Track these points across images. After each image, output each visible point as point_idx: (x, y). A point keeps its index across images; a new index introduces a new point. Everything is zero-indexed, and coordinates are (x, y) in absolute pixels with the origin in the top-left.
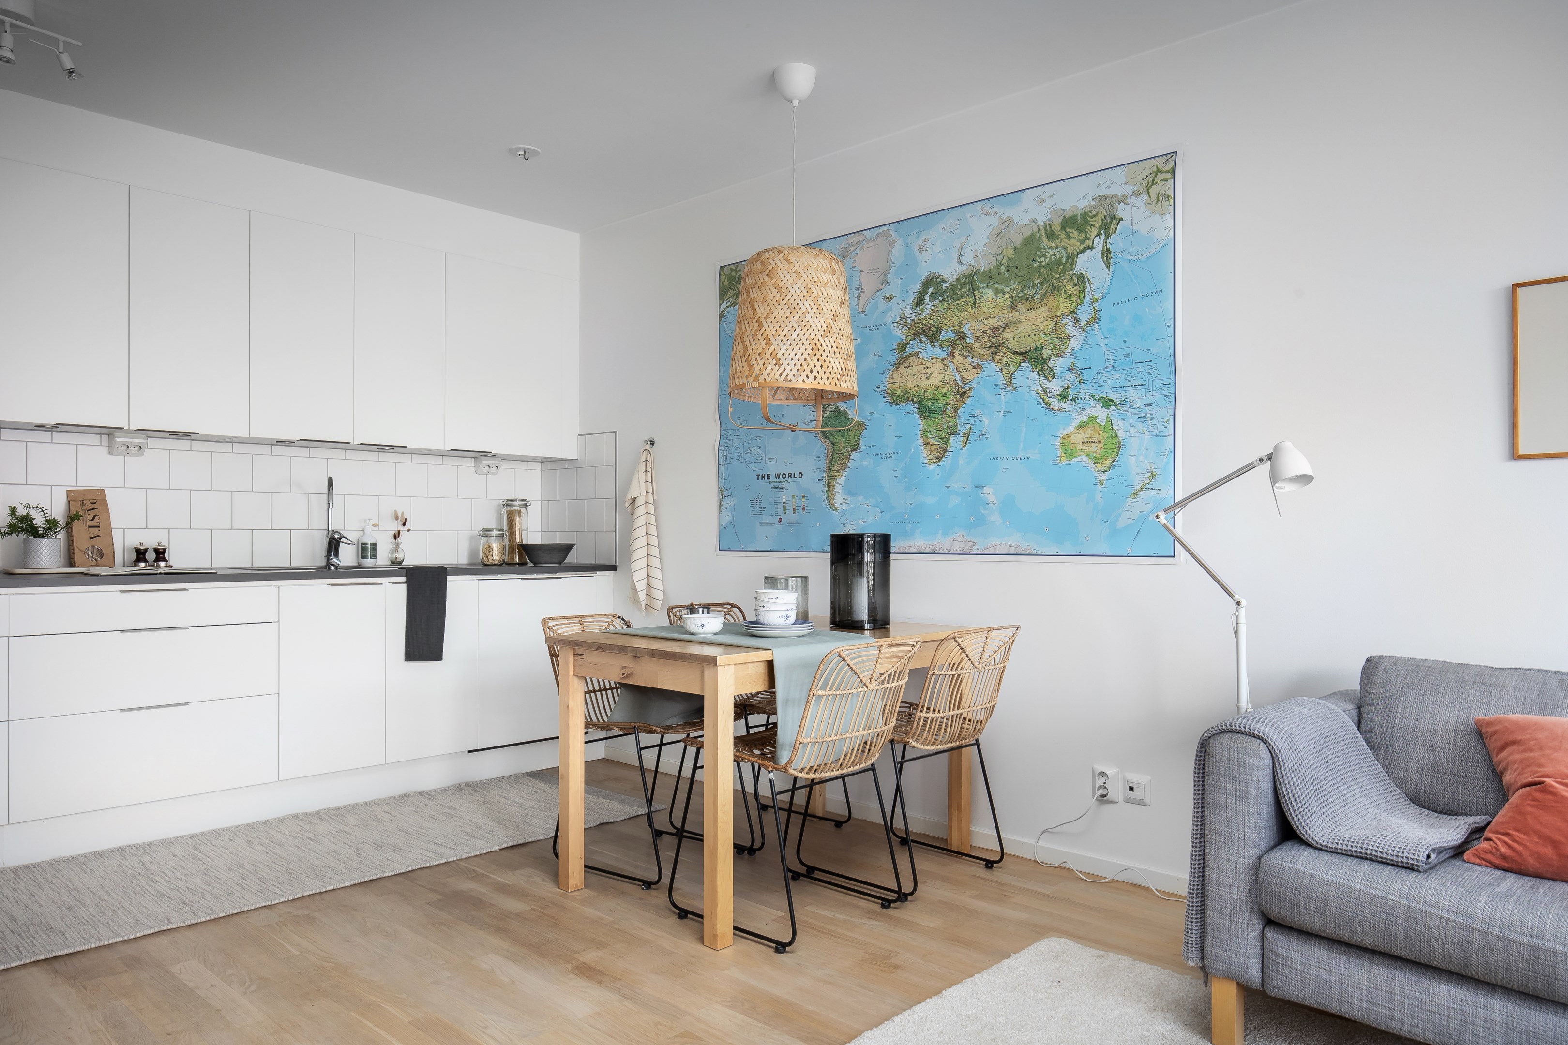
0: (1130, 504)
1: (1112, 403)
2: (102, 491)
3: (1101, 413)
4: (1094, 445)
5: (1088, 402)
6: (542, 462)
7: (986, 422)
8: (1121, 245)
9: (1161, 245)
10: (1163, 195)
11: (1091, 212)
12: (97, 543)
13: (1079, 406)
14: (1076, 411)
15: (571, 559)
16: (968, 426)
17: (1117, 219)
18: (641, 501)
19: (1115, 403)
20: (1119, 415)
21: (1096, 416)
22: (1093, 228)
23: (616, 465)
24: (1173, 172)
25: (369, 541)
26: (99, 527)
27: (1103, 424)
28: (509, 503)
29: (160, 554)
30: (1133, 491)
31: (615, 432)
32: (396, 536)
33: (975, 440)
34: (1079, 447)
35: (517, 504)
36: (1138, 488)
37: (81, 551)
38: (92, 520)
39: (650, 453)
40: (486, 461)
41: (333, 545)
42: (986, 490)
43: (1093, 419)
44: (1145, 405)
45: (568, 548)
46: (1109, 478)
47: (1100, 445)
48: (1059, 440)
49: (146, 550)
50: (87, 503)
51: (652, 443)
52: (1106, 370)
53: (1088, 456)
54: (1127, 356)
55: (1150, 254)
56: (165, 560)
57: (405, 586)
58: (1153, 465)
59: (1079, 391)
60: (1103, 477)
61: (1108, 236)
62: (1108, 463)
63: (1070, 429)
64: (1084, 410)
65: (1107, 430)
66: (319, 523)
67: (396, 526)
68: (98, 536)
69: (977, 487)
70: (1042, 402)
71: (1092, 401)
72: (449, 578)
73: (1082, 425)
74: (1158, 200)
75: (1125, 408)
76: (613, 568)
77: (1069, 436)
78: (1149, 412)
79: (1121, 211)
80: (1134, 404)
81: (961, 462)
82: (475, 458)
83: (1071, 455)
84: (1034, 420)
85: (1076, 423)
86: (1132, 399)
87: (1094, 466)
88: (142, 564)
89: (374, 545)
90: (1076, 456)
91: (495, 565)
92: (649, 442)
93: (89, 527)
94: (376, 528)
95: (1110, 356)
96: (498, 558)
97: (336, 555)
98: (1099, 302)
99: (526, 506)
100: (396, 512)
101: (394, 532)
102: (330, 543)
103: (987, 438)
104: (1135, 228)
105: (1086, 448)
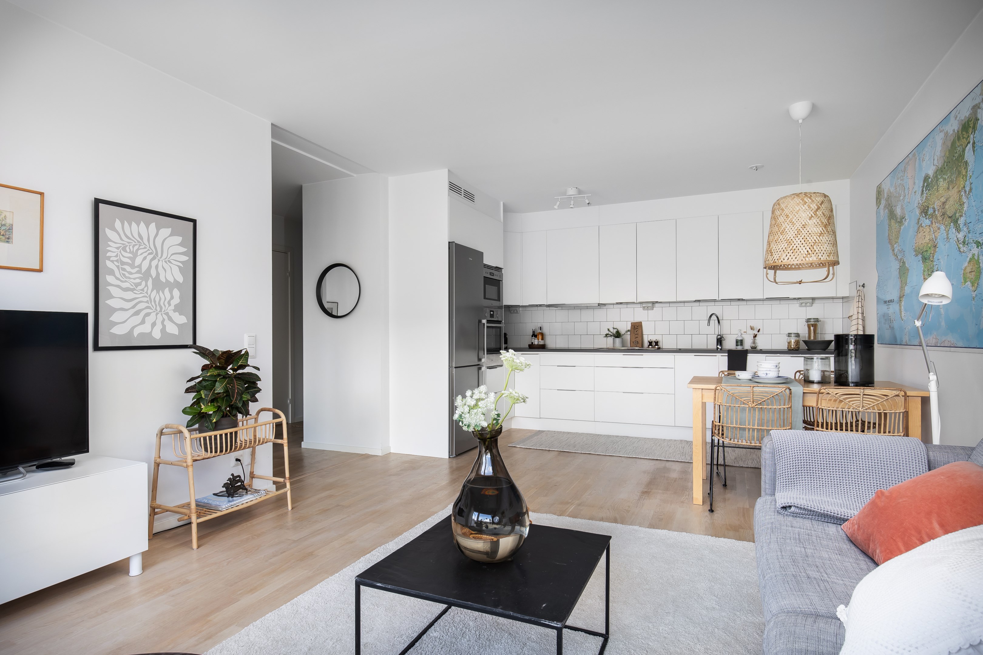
1: (979, 244)
2: (641, 323)
3: (976, 252)
5: (971, 245)
7: (942, 263)
8: (978, 136)
11: (970, 118)
12: (637, 339)
13: (969, 248)
16: (937, 266)
17: (978, 120)
19: (981, 244)
21: (974, 254)
22: (971, 129)
25: (741, 339)
26: (640, 334)
27: (976, 259)
28: (808, 320)
29: (656, 343)
32: (755, 336)
34: (968, 275)
35: (812, 321)
37: (633, 342)
38: (638, 331)
39: (861, 292)
41: (721, 341)
43: (973, 256)
45: (831, 342)
46: (976, 295)
47: (974, 273)
48: (962, 272)
49: (652, 342)
50: (636, 326)
51: (863, 286)
52: (976, 223)
53: (970, 281)
56: (657, 345)
57: (727, 357)
59: (969, 238)
61: (975, 132)
62: (976, 285)
63: (966, 264)
64: (970, 250)
65: (977, 262)
67: (754, 332)
68: (640, 337)
70: (957, 247)
71: (973, 244)
72: (749, 354)
73: (969, 261)
77: (966, 268)
79: (979, 114)
82: (798, 300)
83: (965, 281)
85: (968, 259)
88: (650, 347)
89: (743, 341)
90: (967, 282)
91: (792, 350)
92: (861, 286)
93: (636, 334)
94: (746, 333)
95: (976, 213)
97: (721, 345)
98: (971, 179)
99: (817, 322)
100: (751, 326)
101: (752, 335)
102: (718, 339)
104: (982, 124)
105: (970, 276)
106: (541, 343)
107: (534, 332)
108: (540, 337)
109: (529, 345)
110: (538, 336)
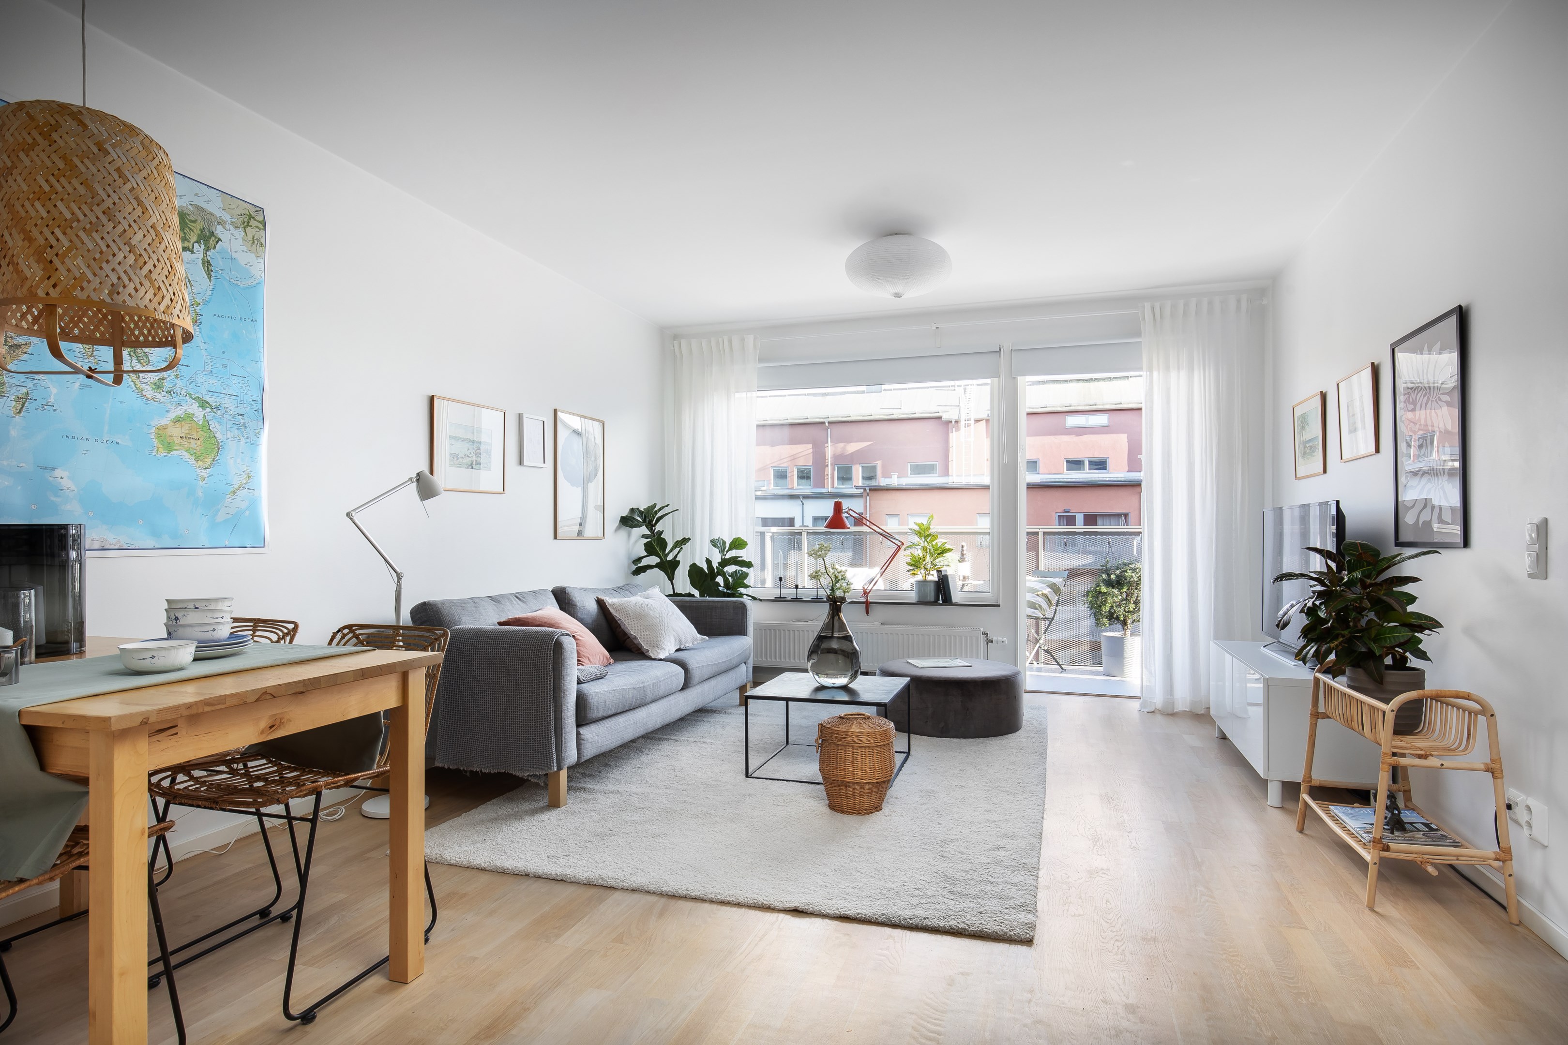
0: (228, 500)
1: (208, 405)
3: (199, 414)
4: (193, 442)
5: (183, 398)
7: (54, 390)
8: (221, 263)
9: (256, 282)
10: (257, 239)
11: (189, 215)
13: (175, 400)
14: (172, 404)
16: (24, 390)
17: (216, 238)
19: (211, 406)
20: (216, 418)
21: (193, 414)
22: (192, 233)
24: (264, 223)
27: (201, 423)
30: (232, 489)
33: (37, 410)
34: (178, 441)
36: (237, 487)
42: (58, 473)
43: (190, 416)
44: (238, 414)
46: (210, 475)
47: (199, 443)
48: (153, 430)
52: (204, 373)
53: (187, 451)
54: (225, 366)
55: (247, 285)
58: (248, 468)
59: (175, 385)
60: (205, 473)
61: (207, 249)
62: (209, 461)
63: (165, 421)
64: (179, 404)
65: (204, 429)
69: (41, 468)
70: (133, 386)
71: (189, 400)
73: (178, 420)
74: (254, 242)
75: (220, 413)
77: (165, 428)
78: (242, 421)
79: (219, 230)
80: (228, 410)
81: (13, 433)
83: (169, 448)
84: (122, 403)
85: (172, 416)
86: (227, 406)
87: (195, 462)
90: (176, 450)
95: (209, 361)
98: (201, 307)
103: (55, 410)
104: (234, 255)
105: (185, 443)
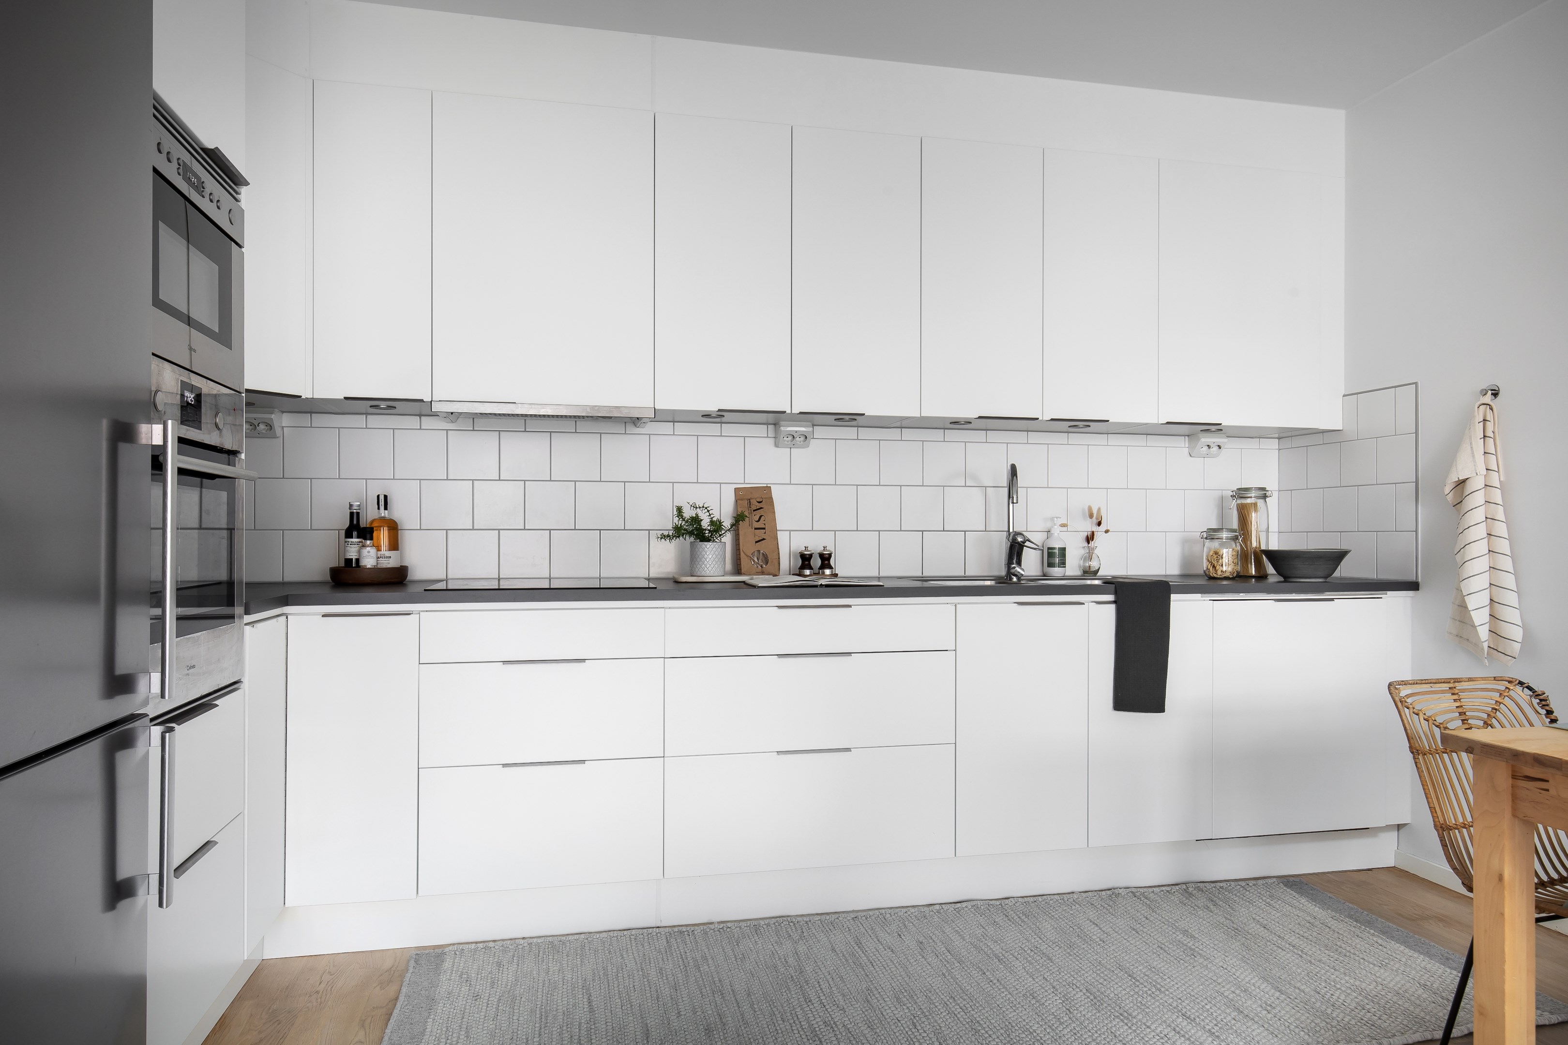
2: (768, 489)
6: (1279, 438)
12: (763, 547)
15: (1344, 570)
18: (1477, 483)
23: (1417, 433)
25: (1057, 545)
26: (764, 529)
28: (1241, 493)
29: (826, 560)
31: (1416, 383)
32: (1090, 538)
35: (1253, 495)
37: (747, 556)
38: (758, 521)
39: (1491, 409)
40: (1206, 439)
41: (1015, 550)
45: (1338, 557)
49: (811, 556)
50: (754, 502)
51: (1495, 394)
56: (830, 567)
57: (1113, 607)
66: (998, 523)
67: (1088, 526)
68: (764, 539)
72: (1173, 597)
76: (1413, 586)
82: (1188, 436)
88: (807, 572)
89: (1063, 551)
91: (1226, 580)
92: (1490, 392)
93: (756, 529)
94: (1065, 529)
96: (1230, 569)
97: (1019, 563)
99: (1265, 497)
100: (1090, 509)
101: (1086, 534)
102: (1012, 547)
106: (391, 560)
107: (354, 516)
108: (383, 536)
109: (335, 573)
110: (375, 534)
